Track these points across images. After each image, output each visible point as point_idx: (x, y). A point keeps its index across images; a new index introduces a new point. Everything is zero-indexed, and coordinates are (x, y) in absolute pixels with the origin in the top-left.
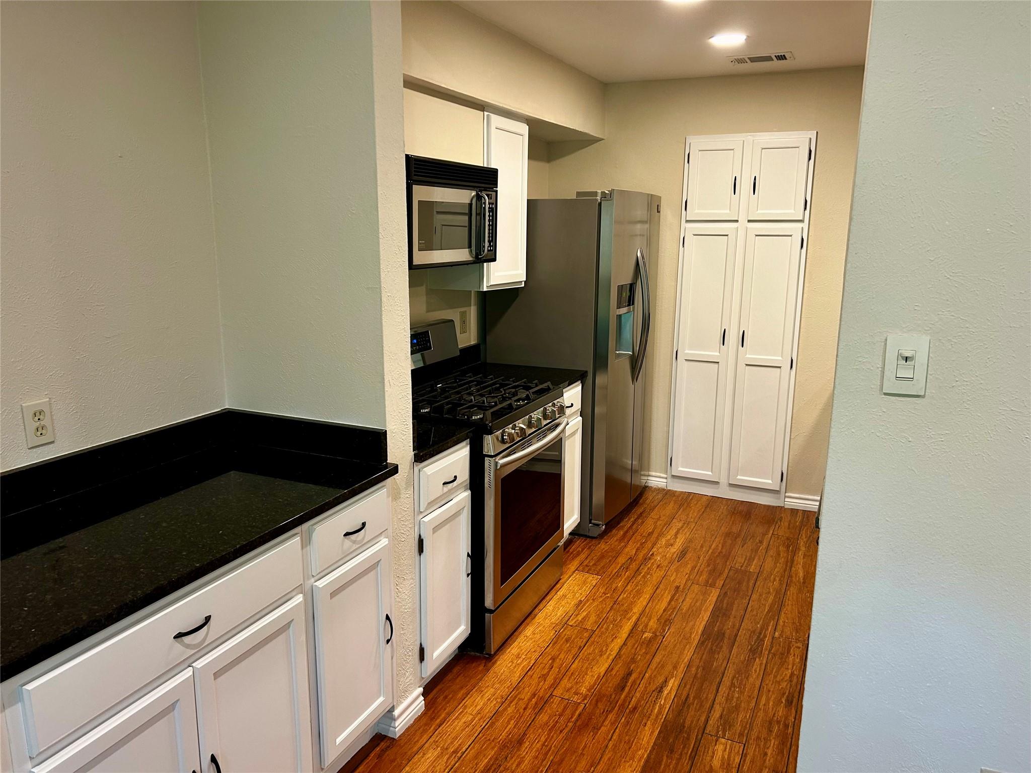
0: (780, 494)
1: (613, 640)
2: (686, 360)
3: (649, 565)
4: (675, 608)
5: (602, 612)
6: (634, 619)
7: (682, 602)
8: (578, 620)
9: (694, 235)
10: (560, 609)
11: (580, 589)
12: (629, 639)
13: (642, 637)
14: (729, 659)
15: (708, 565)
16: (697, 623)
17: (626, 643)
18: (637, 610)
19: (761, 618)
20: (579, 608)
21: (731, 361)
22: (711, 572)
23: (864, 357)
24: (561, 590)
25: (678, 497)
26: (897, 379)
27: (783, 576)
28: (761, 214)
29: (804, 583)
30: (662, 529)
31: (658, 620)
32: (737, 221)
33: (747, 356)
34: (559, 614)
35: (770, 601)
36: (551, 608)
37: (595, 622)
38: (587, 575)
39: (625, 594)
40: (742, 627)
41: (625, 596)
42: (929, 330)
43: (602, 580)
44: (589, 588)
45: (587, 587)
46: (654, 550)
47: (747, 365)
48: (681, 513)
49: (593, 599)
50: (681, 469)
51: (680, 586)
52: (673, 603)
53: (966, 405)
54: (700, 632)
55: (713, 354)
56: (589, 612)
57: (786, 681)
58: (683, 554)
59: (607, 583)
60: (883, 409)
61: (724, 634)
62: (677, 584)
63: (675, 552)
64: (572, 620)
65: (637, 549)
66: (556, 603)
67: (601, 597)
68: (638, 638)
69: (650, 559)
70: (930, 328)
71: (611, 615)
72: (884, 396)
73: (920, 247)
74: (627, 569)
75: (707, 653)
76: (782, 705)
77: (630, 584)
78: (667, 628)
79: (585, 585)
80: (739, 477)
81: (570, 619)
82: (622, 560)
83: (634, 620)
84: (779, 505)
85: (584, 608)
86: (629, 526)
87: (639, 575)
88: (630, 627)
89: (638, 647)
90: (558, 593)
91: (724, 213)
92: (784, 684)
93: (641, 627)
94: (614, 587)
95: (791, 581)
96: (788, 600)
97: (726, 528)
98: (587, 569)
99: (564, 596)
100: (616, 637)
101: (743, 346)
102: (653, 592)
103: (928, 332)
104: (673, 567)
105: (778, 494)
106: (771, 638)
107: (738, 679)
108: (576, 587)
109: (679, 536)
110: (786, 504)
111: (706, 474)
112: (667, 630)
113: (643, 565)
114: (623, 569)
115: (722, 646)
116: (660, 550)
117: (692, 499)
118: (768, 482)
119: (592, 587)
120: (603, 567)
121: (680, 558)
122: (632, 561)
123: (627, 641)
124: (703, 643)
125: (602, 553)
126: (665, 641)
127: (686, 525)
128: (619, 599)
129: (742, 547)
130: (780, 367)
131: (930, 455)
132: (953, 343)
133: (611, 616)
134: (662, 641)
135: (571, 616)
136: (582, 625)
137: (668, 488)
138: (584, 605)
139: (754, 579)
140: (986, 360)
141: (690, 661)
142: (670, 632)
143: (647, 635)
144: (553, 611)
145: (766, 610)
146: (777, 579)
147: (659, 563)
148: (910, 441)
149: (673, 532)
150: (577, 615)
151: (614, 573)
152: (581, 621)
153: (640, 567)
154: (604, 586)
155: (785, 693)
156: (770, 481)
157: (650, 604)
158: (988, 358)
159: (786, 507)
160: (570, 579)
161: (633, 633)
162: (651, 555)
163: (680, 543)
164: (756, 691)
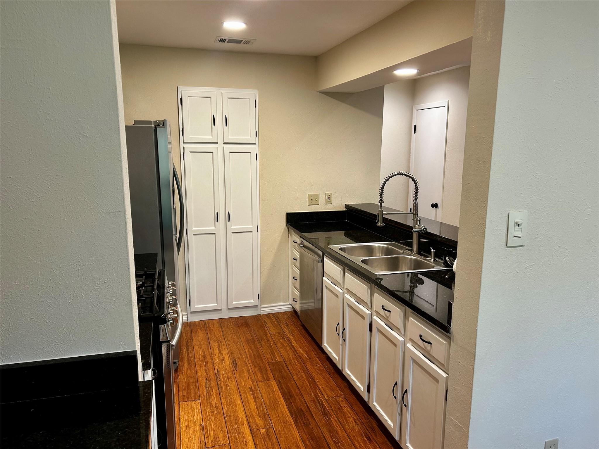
0: (258, 307)
1: (246, 445)
2: (193, 234)
3: (222, 380)
4: (261, 404)
5: (222, 427)
6: (245, 422)
7: (262, 398)
8: (212, 441)
9: (191, 152)
10: (193, 438)
11: (194, 416)
12: (255, 439)
13: (261, 434)
14: (318, 426)
15: (255, 366)
16: (282, 409)
17: (256, 443)
18: (241, 415)
19: (310, 390)
20: (205, 430)
21: (222, 232)
22: (260, 369)
23: (498, 227)
24: (181, 422)
25: (199, 325)
26: (514, 237)
27: (297, 359)
28: (232, 138)
29: (310, 358)
30: (209, 351)
31: (259, 417)
32: (217, 143)
33: (232, 227)
34: (195, 442)
35: (305, 377)
36: (186, 440)
37: (224, 437)
38: (189, 403)
39: (225, 407)
40: (306, 400)
41: (226, 408)
42: (526, 207)
43: (202, 402)
44: (199, 413)
45: (197, 412)
46: (216, 367)
47: (232, 233)
48: (211, 336)
49: (208, 420)
50: (196, 306)
51: (251, 387)
52: (257, 401)
53: (541, 247)
54: (288, 414)
55: (211, 228)
56: (214, 431)
57: (355, 426)
58: (235, 364)
59: (207, 404)
60: (506, 256)
61: (301, 409)
62: (248, 387)
63: (229, 364)
64: (208, 442)
65: (205, 371)
66: (186, 434)
67: (212, 416)
68: (259, 436)
69: (219, 375)
70: (527, 206)
71: (229, 427)
72: (506, 248)
73: (523, 159)
74: (211, 387)
75: (304, 427)
76: (367, 442)
77: (222, 398)
78: (269, 420)
79: (194, 411)
80: (234, 303)
81: (207, 443)
82: (202, 382)
83: (246, 424)
84: (258, 314)
85: (208, 430)
86: (186, 356)
87: (222, 389)
88: (249, 431)
89: (264, 443)
90: (181, 425)
91: (208, 138)
92: (356, 428)
93: (254, 427)
94: (214, 405)
95: (303, 360)
96: (312, 373)
97: (244, 337)
98: (186, 398)
99: (187, 426)
100: (246, 442)
101: (229, 222)
102: (240, 398)
103: (526, 208)
104: (237, 375)
105: (257, 307)
106: (326, 402)
107: (334, 437)
108: (189, 415)
109: (223, 352)
110: (262, 312)
111: (213, 305)
112: (271, 422)
113: (218, 381)
114: (208, 388)
115: (307, 418)
116: (220, 366)
117: (208, 325)
118: (250, 302)
119: (200, 411)
120: (195, 393)
121: (236, 367)
122: (209, 381)
123: (255, 442)
124: (296, 420)
125: (185, 382)
126: (276, 430)
127: (220, 343)
128: (225, 413)
129: (262, 347)
130: (252, 232)
131: (526, 278)
132: (536, 213)
133: (231, 427)
134: (274, 431)
135: (205, 440)
136: (218, 443)
137: (189, 321)
138: (206, 426)
139: (285, 366)
140: (549, 221)
141: (301, 437)
142: (274, 422)
143: (263, 431)
144: (189, 441)
145: (308, 384)
146: (296, 361)
147: (227, 376)
148: (518, 273)
149: (216, 351)
150: (208, 437)
151: (205, 394)
152: (215, 441)
153: (218, 383)
154: (207, 407)
155: (362, 434)
156: (252, 301)
157: (246, 408)
158: (550, 220)
159: (262, 314)
160: (181, 411)
161: (253, 434)
162: (217, 372)
163: (227, 357)
164: (348, 440)
